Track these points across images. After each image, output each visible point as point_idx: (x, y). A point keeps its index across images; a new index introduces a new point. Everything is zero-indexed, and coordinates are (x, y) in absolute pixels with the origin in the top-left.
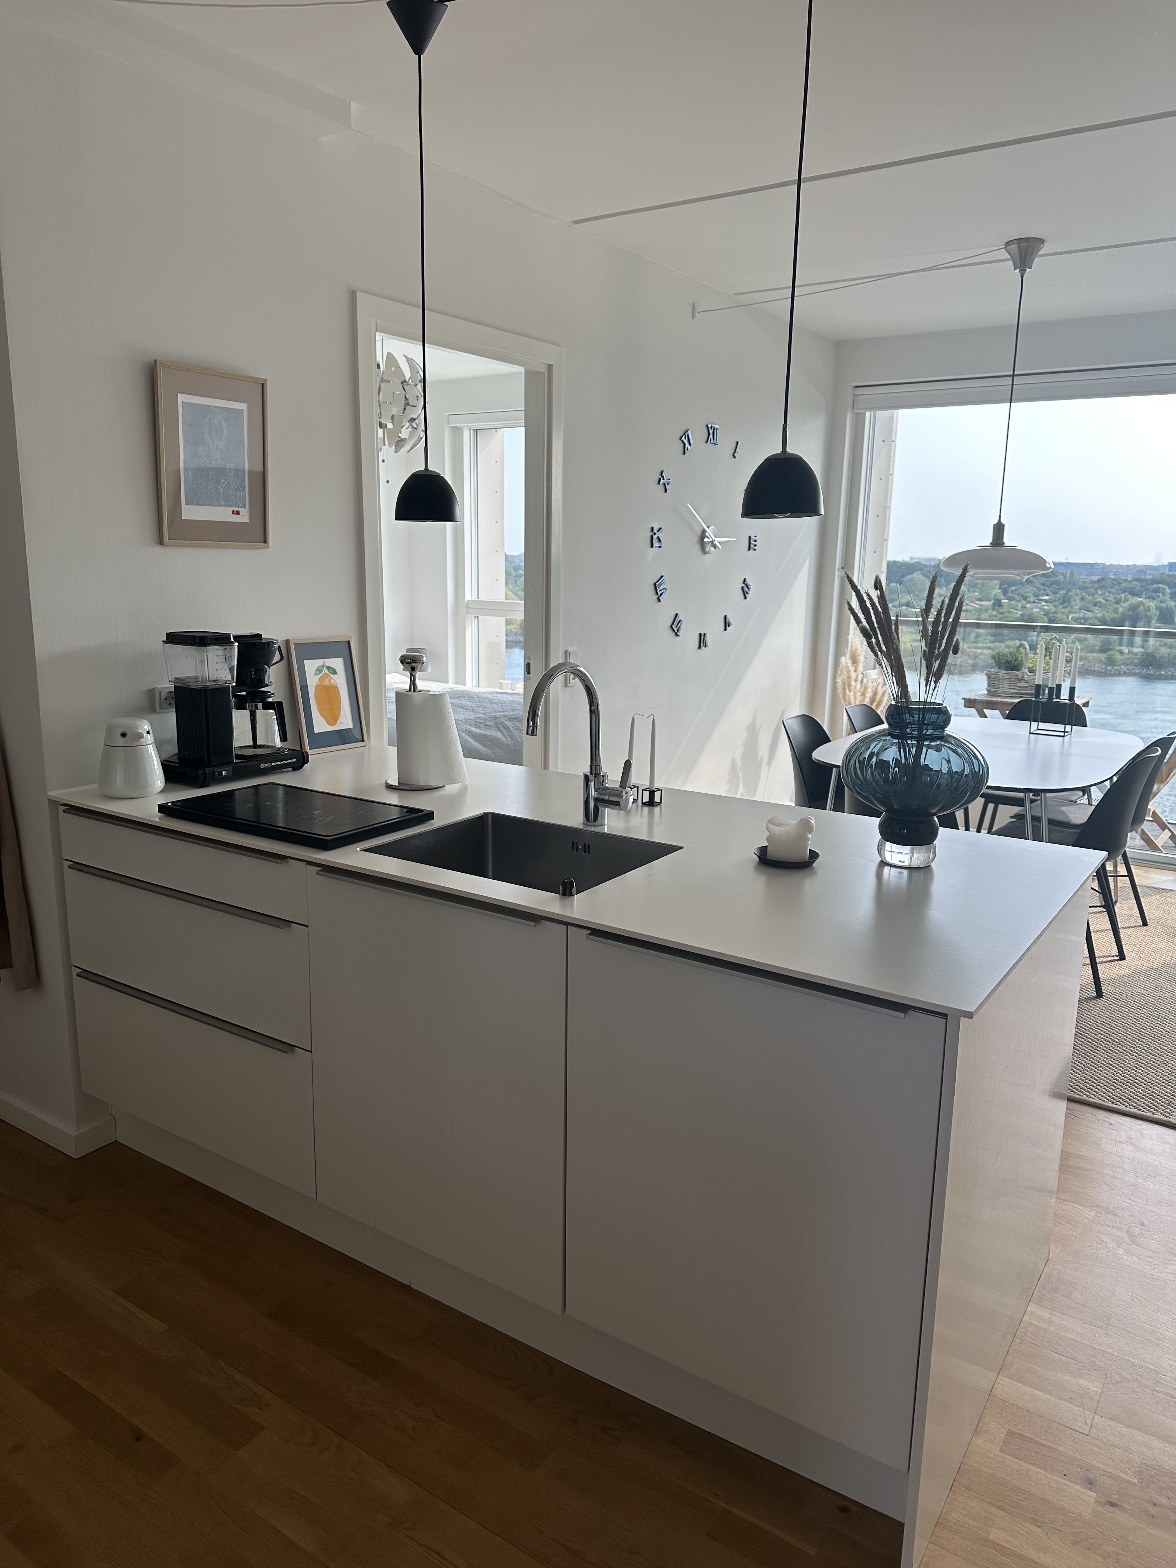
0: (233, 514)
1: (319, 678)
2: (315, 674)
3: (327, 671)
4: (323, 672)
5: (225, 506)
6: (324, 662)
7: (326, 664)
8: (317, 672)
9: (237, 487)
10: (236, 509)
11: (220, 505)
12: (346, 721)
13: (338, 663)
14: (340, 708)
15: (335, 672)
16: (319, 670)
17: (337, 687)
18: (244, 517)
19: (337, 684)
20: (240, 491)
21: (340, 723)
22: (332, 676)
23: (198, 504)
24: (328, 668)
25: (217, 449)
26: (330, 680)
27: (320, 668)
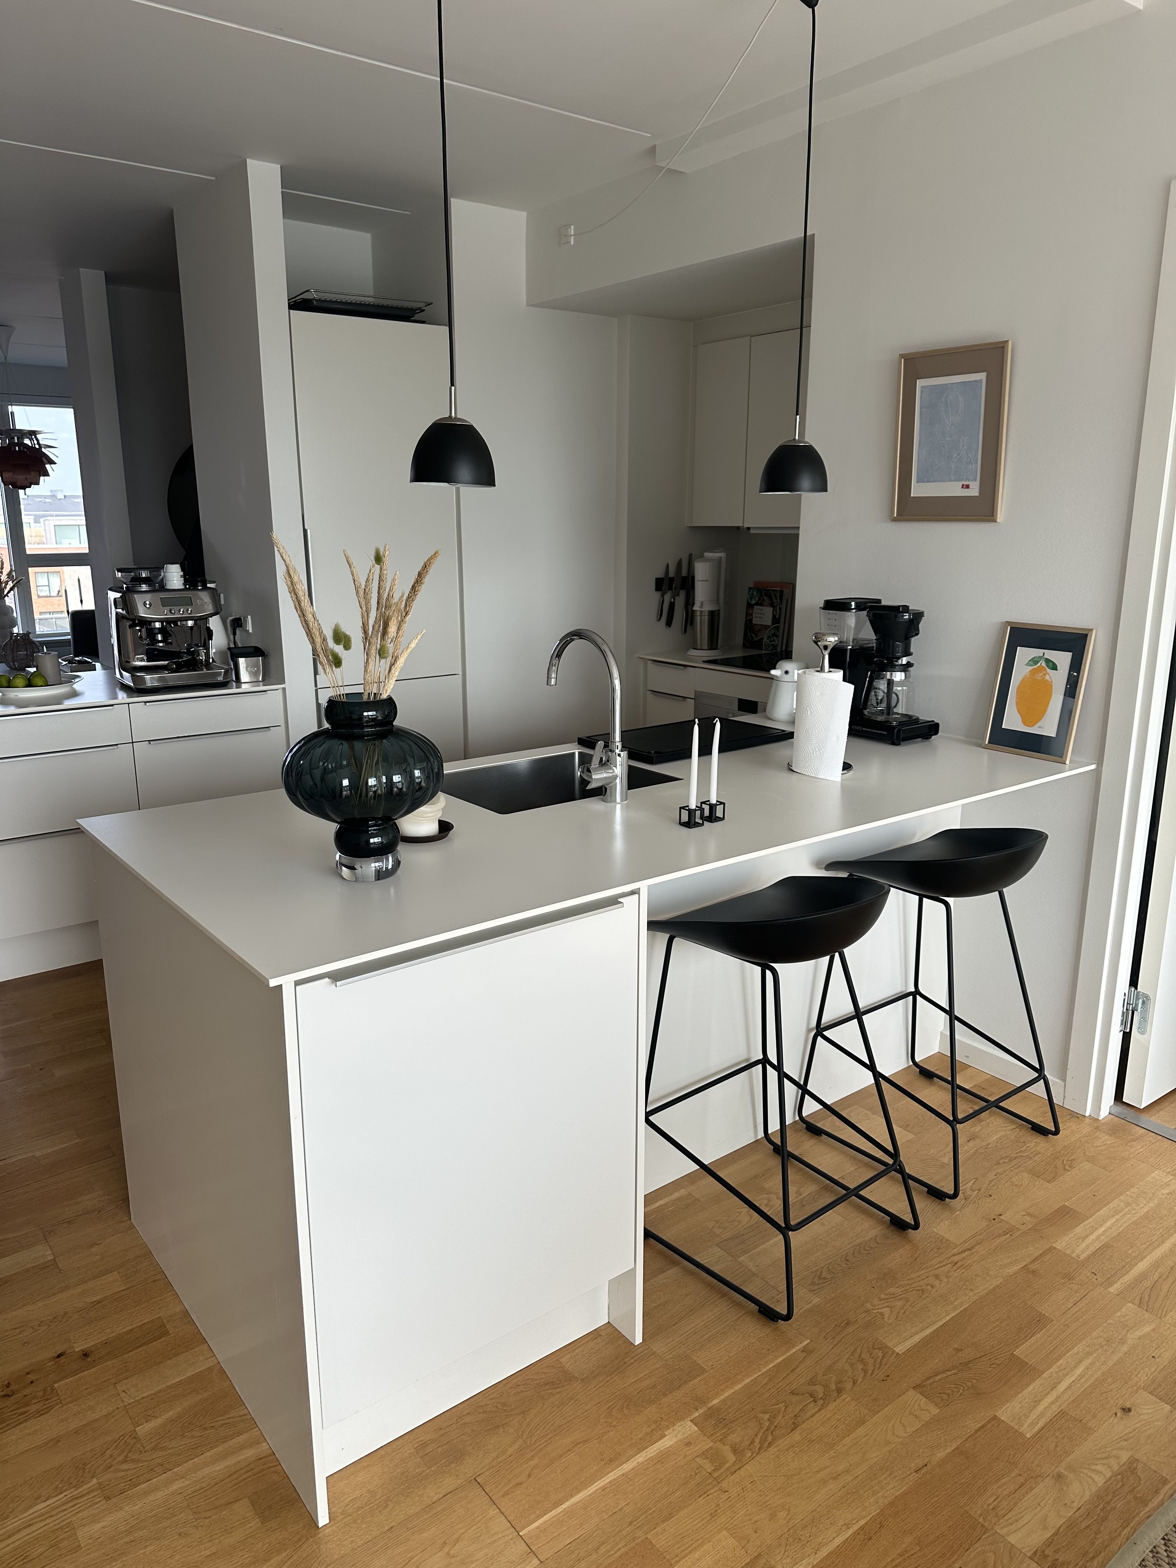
0: (962, 488)
1: (1030, 670)
2: (1028, 664)
3: (1044, 664)
4: (1039, 664)
5: (956, 480)
6: (1044, 653)
7: (1045, 656)
8: (1031, 663)
9: (969, 460)
10: (966, 483)
11: (950, 481)
12: (1048, 727)
13: (1063, 659)
14: (1046, 710)
15: (1054, 667)
16: (1035, 661)
17: (1051, 686)
18: (974, 491)
19: (1051, 682)
20: (972, 464)
21: (1040, 727)
22: (1049, 671)
23: (928, 481)
24: (1048, 661)
25: (952, 425)
26: (1045, 674)
27: (1036, 659)
